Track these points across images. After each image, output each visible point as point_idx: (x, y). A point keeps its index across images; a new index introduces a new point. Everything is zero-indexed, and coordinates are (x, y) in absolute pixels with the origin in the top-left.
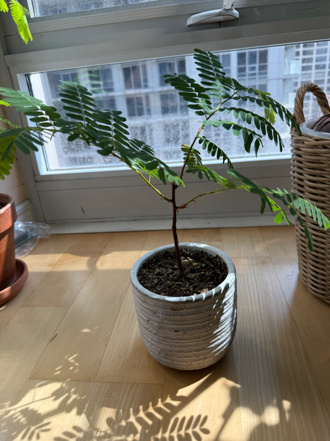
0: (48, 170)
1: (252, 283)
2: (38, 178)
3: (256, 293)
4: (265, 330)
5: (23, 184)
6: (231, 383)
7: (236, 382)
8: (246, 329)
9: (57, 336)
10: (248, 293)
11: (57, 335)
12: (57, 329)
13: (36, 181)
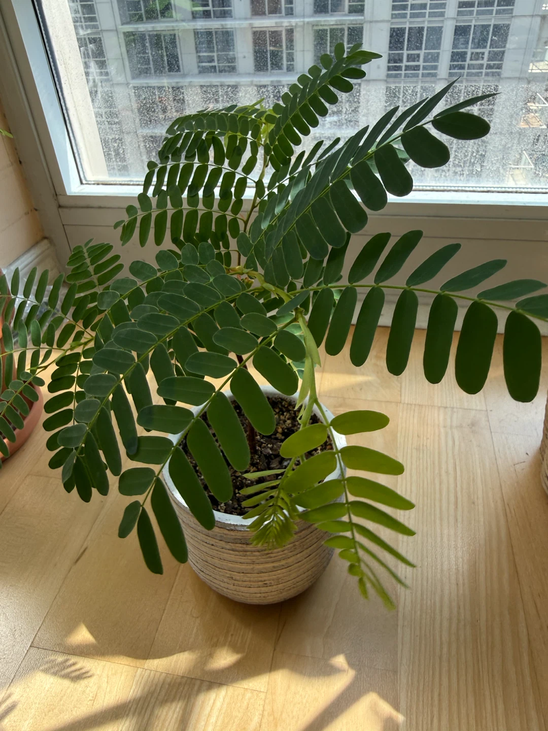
0: (82, 183)
1: (447, 472)
2: (62, 201)
3: (452, 499)
4: (461, 592)
5: (36, 210)
6: (386, 708)
7: (397, 707)
8: (425, 584)
9: (86, 553)
10: (438, 496)
11: (87, 551)
12: (87, 536)
13: (60, 206)
